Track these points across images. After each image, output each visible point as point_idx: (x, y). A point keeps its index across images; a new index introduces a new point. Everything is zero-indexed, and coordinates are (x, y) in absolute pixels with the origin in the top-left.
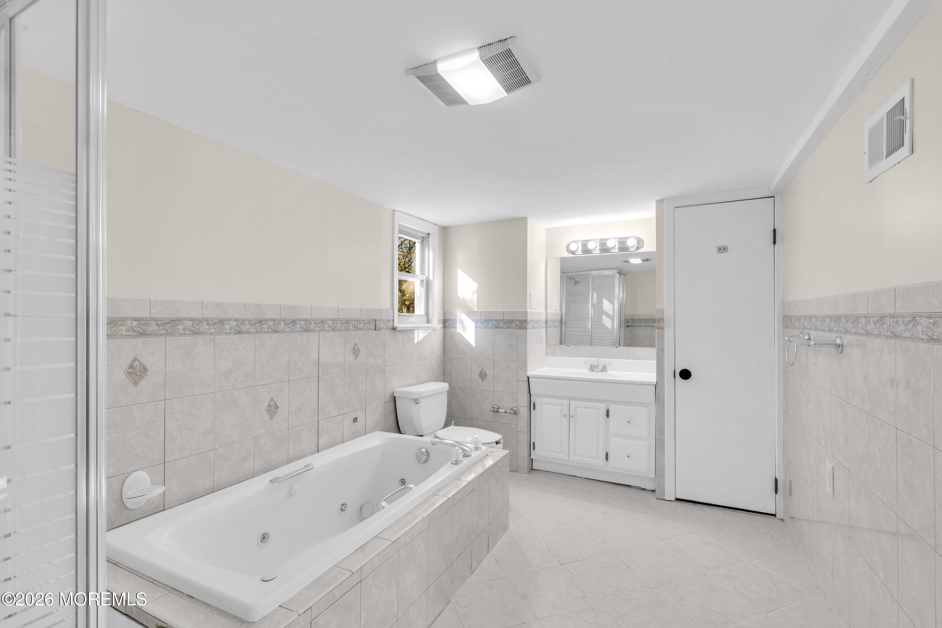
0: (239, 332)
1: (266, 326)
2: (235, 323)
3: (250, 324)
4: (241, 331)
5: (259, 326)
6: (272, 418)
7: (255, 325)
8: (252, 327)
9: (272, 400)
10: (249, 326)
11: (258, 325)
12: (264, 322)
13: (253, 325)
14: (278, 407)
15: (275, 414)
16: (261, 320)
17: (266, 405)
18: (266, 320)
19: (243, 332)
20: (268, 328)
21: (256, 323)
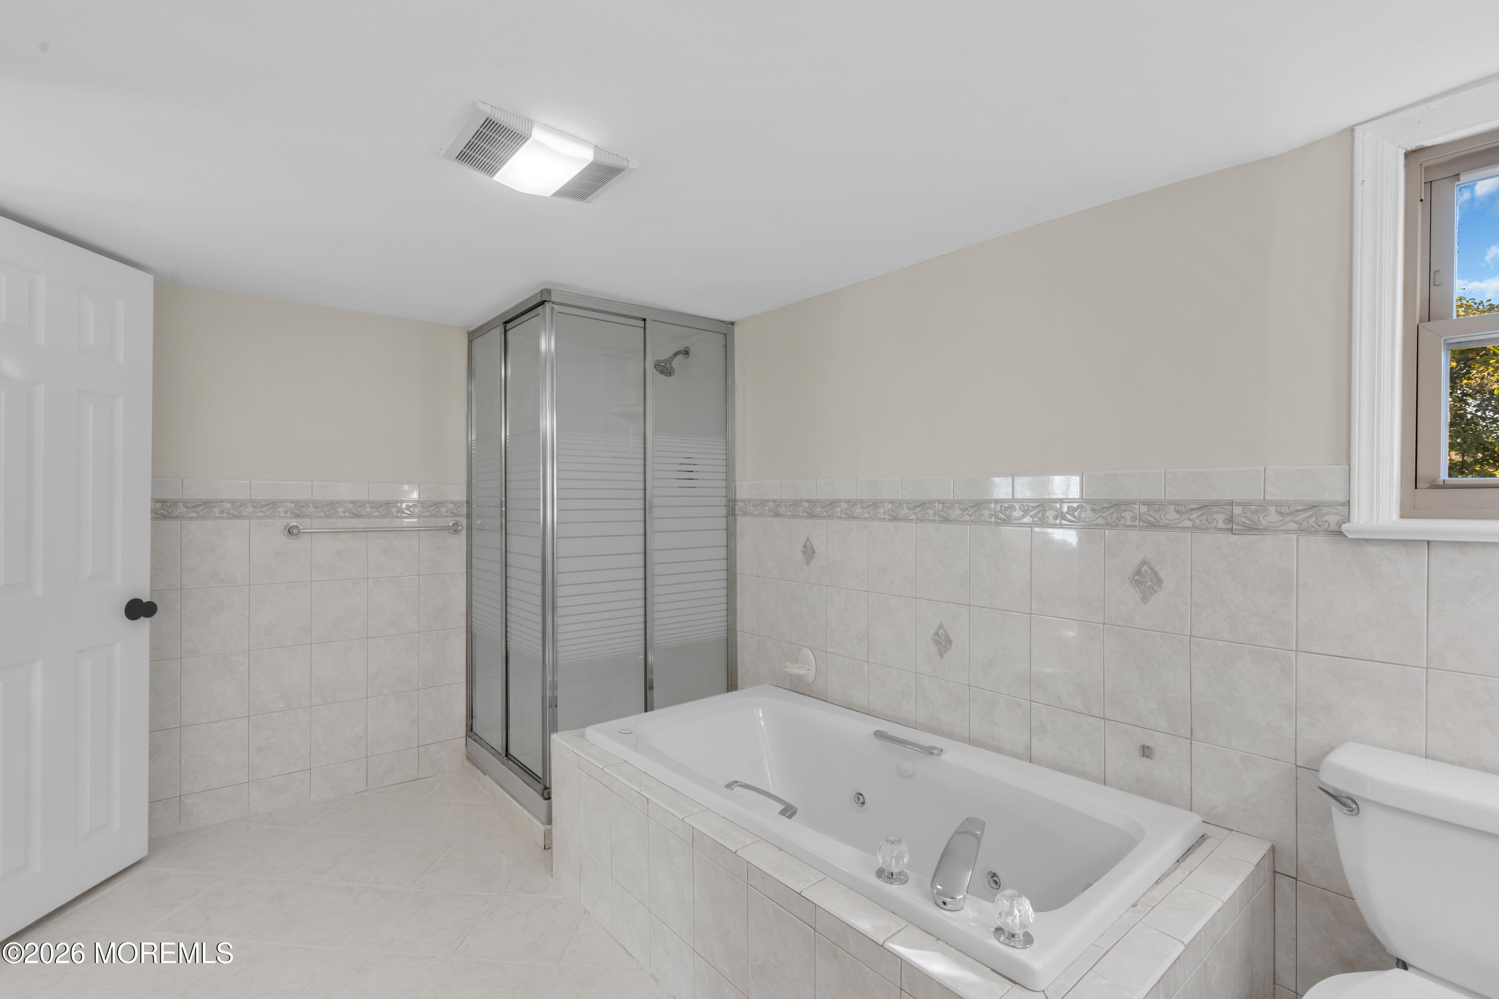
0: (895, 519)
1: (931, 512)
2: (890, 506)
3: (908, 508)
4: (897, 517)
5: (921, 510)
6: (941, 655)
7: (916, 510)
8: (911, 512)
9: (941, 627)
10: (906, 511)
11: (919, 510)
12: (927, 506)
13: (913, 508)
14: (950, 642)
15: (946, 652)
16: (923, 502)
17: (932, 632)
18: (932, 502)
19: (901, 519)
20: (935, 514)
21: (916, 507)
